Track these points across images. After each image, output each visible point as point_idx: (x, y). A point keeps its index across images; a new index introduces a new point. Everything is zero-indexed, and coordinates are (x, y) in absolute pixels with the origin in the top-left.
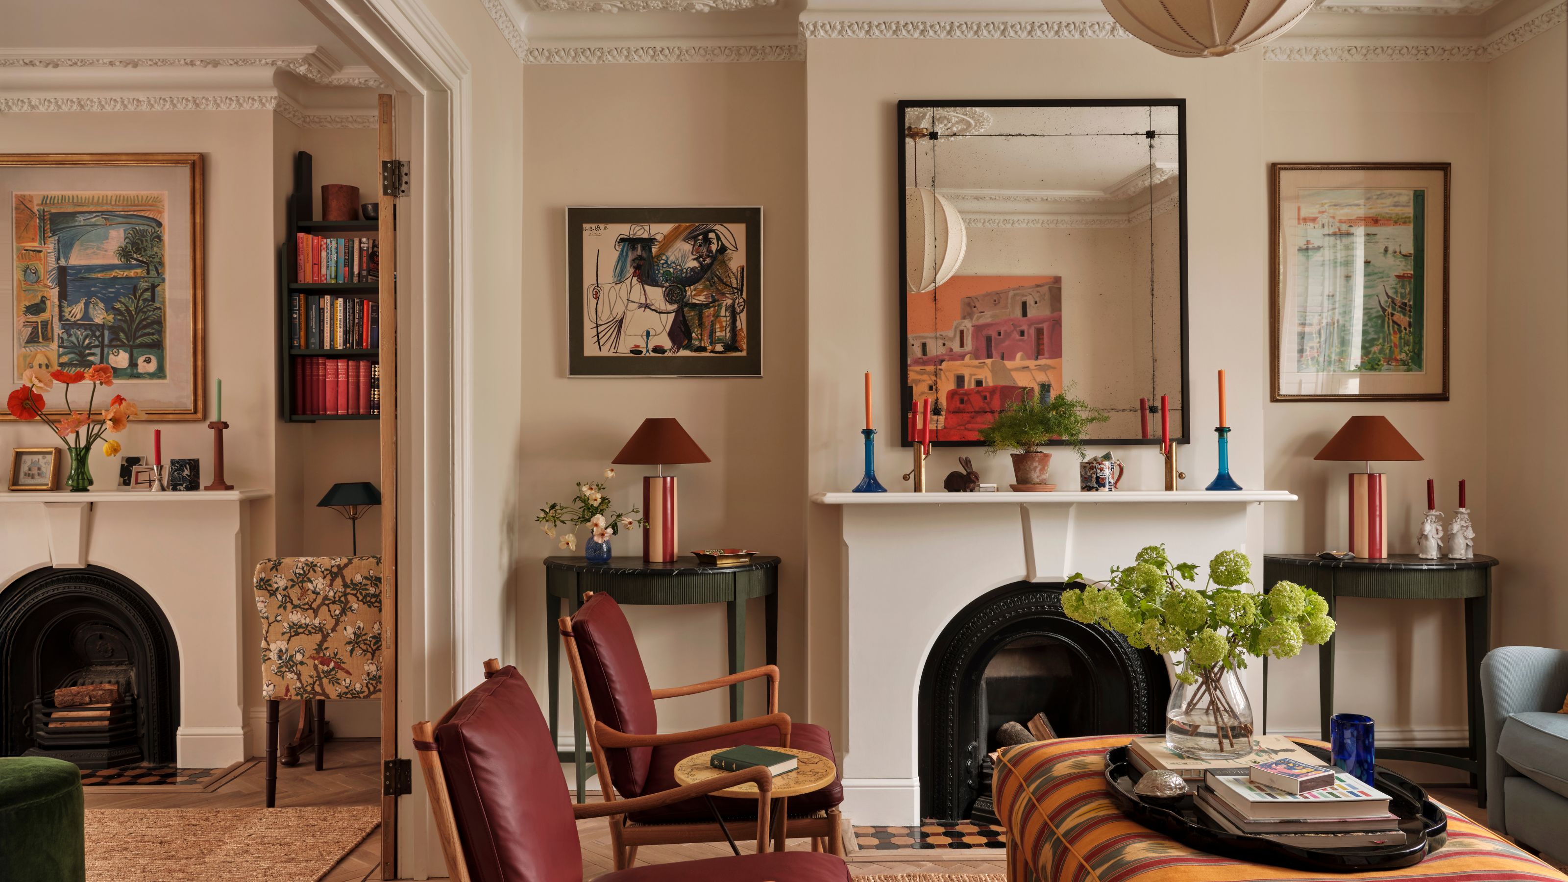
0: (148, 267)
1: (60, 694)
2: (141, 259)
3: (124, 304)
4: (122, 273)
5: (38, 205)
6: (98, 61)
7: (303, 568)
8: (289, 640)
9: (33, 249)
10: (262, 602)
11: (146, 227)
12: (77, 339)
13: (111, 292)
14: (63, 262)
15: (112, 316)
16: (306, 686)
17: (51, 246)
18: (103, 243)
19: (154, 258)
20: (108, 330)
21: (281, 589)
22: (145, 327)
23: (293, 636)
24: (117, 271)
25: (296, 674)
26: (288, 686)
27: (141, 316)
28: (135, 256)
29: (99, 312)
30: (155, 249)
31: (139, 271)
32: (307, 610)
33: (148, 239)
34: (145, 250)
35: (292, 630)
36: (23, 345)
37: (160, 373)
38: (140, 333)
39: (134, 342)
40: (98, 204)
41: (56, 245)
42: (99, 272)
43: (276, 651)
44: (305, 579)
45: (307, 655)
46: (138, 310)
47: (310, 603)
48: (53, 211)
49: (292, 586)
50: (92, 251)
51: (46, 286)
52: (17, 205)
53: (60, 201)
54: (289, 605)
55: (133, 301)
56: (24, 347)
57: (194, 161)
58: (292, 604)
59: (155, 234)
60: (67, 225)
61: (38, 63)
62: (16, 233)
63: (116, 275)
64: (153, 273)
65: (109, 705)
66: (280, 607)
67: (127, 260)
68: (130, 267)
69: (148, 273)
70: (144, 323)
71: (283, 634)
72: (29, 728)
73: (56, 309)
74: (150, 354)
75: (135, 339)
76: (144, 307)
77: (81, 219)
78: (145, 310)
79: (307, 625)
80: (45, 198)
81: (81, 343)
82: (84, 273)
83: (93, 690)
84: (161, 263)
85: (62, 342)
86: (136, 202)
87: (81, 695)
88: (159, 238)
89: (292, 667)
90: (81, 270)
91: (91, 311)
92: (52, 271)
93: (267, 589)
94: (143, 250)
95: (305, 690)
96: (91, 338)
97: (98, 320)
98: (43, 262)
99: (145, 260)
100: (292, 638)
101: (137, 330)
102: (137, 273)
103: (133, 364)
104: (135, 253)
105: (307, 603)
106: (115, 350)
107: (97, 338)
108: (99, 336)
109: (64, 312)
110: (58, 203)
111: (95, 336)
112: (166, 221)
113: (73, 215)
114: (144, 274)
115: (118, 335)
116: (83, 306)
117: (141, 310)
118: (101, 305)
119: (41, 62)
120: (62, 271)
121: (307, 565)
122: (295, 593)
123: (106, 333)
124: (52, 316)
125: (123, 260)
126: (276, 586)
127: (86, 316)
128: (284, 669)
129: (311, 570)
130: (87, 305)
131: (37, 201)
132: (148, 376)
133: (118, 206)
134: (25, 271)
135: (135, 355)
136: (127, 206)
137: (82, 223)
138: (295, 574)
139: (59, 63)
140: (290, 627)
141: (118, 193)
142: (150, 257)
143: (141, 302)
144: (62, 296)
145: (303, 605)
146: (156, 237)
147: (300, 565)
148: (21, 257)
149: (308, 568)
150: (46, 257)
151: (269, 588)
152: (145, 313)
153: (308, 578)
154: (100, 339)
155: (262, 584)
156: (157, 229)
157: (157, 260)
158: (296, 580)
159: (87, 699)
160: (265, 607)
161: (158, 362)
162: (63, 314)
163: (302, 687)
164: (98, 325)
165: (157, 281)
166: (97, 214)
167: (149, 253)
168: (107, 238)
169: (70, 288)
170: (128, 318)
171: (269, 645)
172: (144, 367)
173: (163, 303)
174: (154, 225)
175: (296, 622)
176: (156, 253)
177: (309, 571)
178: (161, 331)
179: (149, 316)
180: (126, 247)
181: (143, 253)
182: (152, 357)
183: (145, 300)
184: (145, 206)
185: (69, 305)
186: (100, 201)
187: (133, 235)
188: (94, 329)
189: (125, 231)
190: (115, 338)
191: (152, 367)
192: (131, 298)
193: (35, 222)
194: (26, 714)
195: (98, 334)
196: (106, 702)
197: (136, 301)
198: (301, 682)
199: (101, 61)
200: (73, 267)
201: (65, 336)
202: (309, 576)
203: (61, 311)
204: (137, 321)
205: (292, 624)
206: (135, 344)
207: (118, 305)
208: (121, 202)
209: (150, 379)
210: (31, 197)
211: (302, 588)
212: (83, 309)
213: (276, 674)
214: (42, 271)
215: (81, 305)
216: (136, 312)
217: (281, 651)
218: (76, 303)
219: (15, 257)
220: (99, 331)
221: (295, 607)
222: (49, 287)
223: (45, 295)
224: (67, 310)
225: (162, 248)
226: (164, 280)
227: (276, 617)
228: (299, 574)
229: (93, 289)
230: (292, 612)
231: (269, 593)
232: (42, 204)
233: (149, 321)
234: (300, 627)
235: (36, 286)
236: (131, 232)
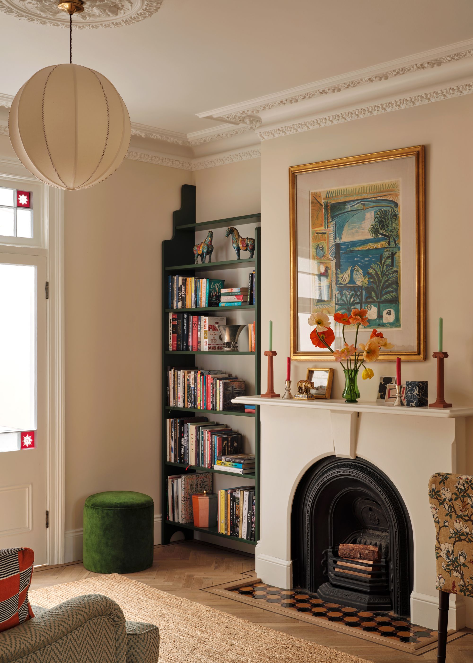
0: (389, 239)
1: (343, 548)
2: (385, 233)
3: (374, 269)
4: (373, 245)
5: (324, 199)
6: (362, 80)
7: (464, 484)
8: (454, 544)
9: (321, 232)
10: (434, 508)
11: (387, 208)
12: (346, 298)
13: (366, 261)
14: (338, 241)
15: (367, 279)
16: (468, 586)
17: (331, 229)
18: (361, 224)
19: (393, 232)
20: (365, 290)
21: (447, 500)
22: (387, 287)
23: (457, 541)
24: (370, 244)
25: (460, 573)
26: (454, 582)
27: (385, 278)
28: (381, 231)
29: (359, 276)
30: (394, 225)
31: (383, 243)
32: (467, 521)
33: (389, 217)
34: (388, 226)
35: (456, 536)
36: (316, 304)
37: (397, 323)
38: (384, 292)
39: (380, 299)
40: (359, 193)
41: (334, 228)
42: (359, 246)
43: (445, 551)
44: (465, 494)
45: (468, 559)
46: (384, 274)
47: (469, 515)
48: (333, 202)
49: (456, 499)
50: (355, 230)
51: (328, 259)
52: (312, 200)
53: (336, 195)
54: (453, 514)
55: (380, 267)
56: (316, 305)
57: (418, 152)
58: (456, 514)
59: (394, 213)
60: (340, 212)
61: (328, 91)
62: (312, 221)
63: (370, 247)
64: (393, 244)
65: (371, 562)
66: (447, 515)
67: (377, 235)
68: (377, 240)
69: (389, 244)
70: (387, 283)
71: (450, 538)
72: (325, 568)
73: (334, 276)
74: (391, 308)
75: (381, 296)
76: (387, 271)
77: (348, 207)
78: (387, 273)
79: (468, 534)
80: (328, 193)
81: (348, 301)
82: (351, 247)
83: (362, 549)
84: (398, 236)
85: (338, 301)
86: (382, 189)
87: (355, 551)
88: (396, 216)
89: (457, 567)
90: (348, 245)
91: (354, 276)
92: (332, 247)
93: (437, 499)
94: (386, 226)
95: (467, 589)
96: (354, 297)
97: (359, 283)
98: (326, 241)
99: (387, 234)
100: (457, 543)
101: (382, 289)
102: (382, 244)
103: (380, 316)
104: (381, 229)
105: (467, 515)
106: (369, 306)
107: (358, 296)
108: (359, 295)
109: (338, 277)
110: (335, 196)
111: (357, 295)
112: (400, 203)
113: (344, 203)
114: (387, 246)
115: (371, 294)
116: (350, 273)
117: (385, 274)
118: (361, 271)
119: (329, 89)
120: (338, 246)
121: (467, 482)
122: (458, 504)
123: (364, 292)
124: (332, 281)
125: (373, 235)
126: (444, 497)
127: (352, 281)
128: (451, 567)
129: (470, 487)
130: (352, 271)
131: (323, 196)
132: (389, 325)
133: (371, 193)
134: (317, 249)
135: (381, 309)
136: (376, 193)
137: (349, 210)
138: (458, 489)
139: (340, 87)
140: (455, 533)
141: (370, 183)
142: (390, 232)
143: (385, 267)
144: (338, 266)
145: (464, 516)
146: (394, 215)
147: (461, 481)
148: (315, 239)
149: (468, 485)
150: (328, 237)
151: (439, 498)
152: (387, 275)
153: (468, 494)
154: (360, 297)
155: (434, 494)
156: (395, 209)
157: (395, 233)
158: (458, 494)
159: (358, 555)
160: (437, 513)
161: (396, 314)
162: (338, 279)
163: (465, 586)
164: (359, 286)
165: (395, 250)
166: (358, 201)
167: (390, 228)
168: (364, 220)
169: (342, 260)
170: (377, 280)
171: (440, 545)
172: (387, 318)
173: (399, 267)
174: (393, 206)
175: (459, 530)
176: (394, 228)
177: (468, 489)
178: (397, 290)
179: (390, 278)
180: (376, 225)
181: (386, 229)
182: (392, 310)
183: (387, 266)
184: (388, 192)
185: (342, 273)
186: (360, 191)
187: (380, 215)
188: (356, 289)
189: (375, 212)
190: (369, 296)
191: (391, 318)
192: (379, 265)
193: (322, 212)
194: (324, 558)
195: (358, 293)
196: (370, 560)
197: (381, 267)
198: (464, 581)
199: (364, 80)
200: (344, 244)
201: (339, 296)
202: (468, 492)
203: (337, 277)
204: (382, 283)
205: (456, 531)
206: (382, 300)
207: (371, 271)
208: (373, 190)
209: (391, 327)
210: (320, 193)
211: (463, 501)
212: (350, 275)
213: (445, 570)
214: (326, 248)
215: (349, 272)
216: (381, 276)
217: (448, 551)
218: (346, 271)
219: (311, 239)
220: (359, 291)
221: (458, 517)
222: (330, 260)
223: (328, 266)
224: (340, 276)
225: (398, 224)
226: (399, 248)
227: (444, 523)
228: (461, 489)
229: (356, 259)
230: (456, 521)
231: (439, 502)
232: (326, 198)
233: (390, 282)
234: (463, 534)
235: (323, 260)
236: (379, 213)
